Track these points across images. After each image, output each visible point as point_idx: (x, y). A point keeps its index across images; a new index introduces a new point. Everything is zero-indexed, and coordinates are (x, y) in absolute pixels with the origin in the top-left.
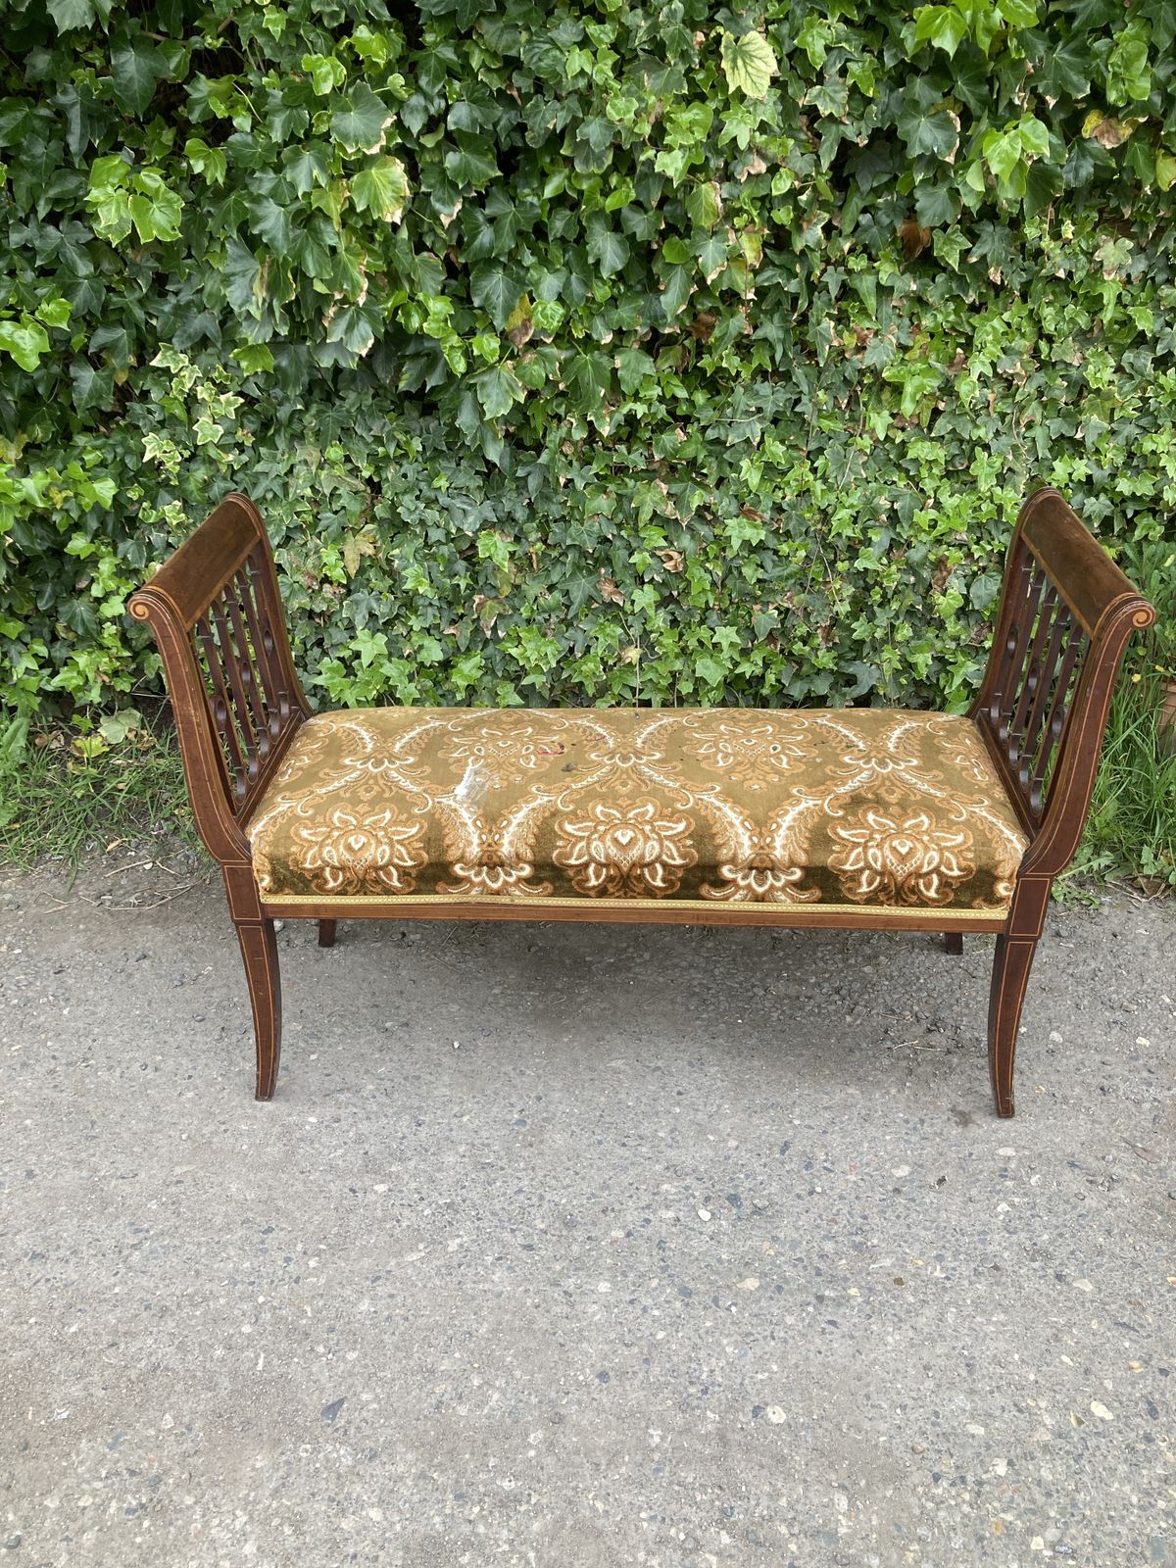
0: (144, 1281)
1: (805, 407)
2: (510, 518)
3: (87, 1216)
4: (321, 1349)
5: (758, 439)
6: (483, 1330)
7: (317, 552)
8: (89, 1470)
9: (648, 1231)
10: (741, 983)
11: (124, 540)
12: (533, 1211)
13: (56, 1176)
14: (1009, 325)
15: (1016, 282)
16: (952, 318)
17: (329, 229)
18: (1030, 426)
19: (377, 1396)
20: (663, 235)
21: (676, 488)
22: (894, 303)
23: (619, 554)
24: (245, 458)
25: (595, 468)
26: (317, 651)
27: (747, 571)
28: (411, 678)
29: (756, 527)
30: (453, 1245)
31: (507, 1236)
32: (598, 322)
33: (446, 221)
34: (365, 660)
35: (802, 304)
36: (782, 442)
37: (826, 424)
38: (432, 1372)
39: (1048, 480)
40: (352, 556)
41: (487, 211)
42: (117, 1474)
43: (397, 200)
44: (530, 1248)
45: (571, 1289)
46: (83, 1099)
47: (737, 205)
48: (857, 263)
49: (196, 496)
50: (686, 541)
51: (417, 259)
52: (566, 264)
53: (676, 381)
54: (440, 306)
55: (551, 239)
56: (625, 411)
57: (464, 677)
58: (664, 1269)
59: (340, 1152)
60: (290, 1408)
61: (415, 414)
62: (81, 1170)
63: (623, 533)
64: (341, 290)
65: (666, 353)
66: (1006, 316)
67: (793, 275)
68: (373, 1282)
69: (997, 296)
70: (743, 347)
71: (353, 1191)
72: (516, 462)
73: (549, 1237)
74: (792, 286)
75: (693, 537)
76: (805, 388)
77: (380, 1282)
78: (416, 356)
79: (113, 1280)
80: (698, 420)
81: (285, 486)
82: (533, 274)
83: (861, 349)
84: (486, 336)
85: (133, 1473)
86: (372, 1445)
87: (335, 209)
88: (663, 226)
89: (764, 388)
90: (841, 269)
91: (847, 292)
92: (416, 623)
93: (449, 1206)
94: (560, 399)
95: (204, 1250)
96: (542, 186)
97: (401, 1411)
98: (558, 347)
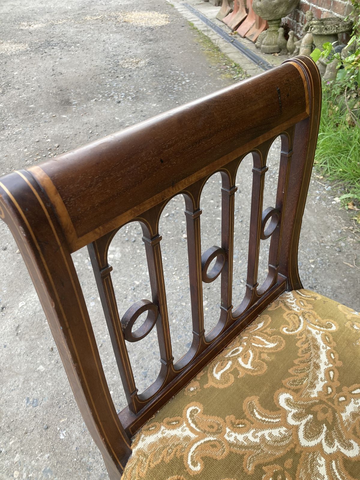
8: (33, 467)
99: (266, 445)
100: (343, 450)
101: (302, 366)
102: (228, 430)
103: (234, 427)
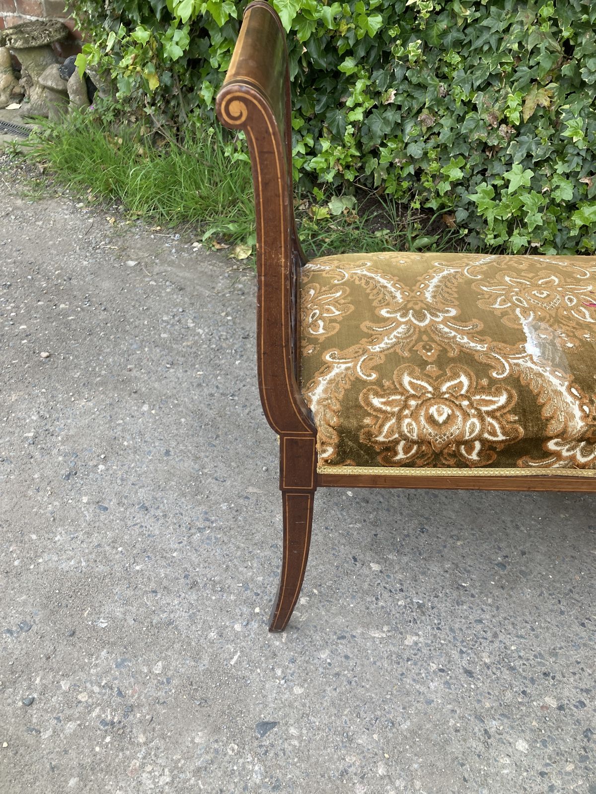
0: (194, 557)
3: (184, 495)
4: (279, 672)
6: (404, 727)
7: (506, 97)
8: (97, 675)
9: (580, 714)
11: (378, 69)
12: (485, 643)
13: (181, 460)
19: (301, 735)
24: (478, 15)
26: (480, 177)
28: (541, 210)
30: (410, 640)
31: (455, 654)
34: (511, 189)
38: (351, 740)
40: (530, 104)
42: (111, 688)
44: (469, 673)
45: (492, 731)
46: (220, 419)
49: (434, 41)
57: (582, 217)
58: (583, 759)
59: (358, 525)
60: (238, 707)
62: (195, 463)
68: (339, 638)
71: (355, 559)
73: (490, 672)
77: (343, 641)
79: (176, 546)
81: (500, 40)
85: (120, 693)
86: (280, 776)
92: (560, 168)
93: (420, 606)
95: (239, 553)
97: (313, 760)
99: (402, 339)
100: (446, 315)
101: (375, 292)
102: (370, 347)
103: (371, 343)
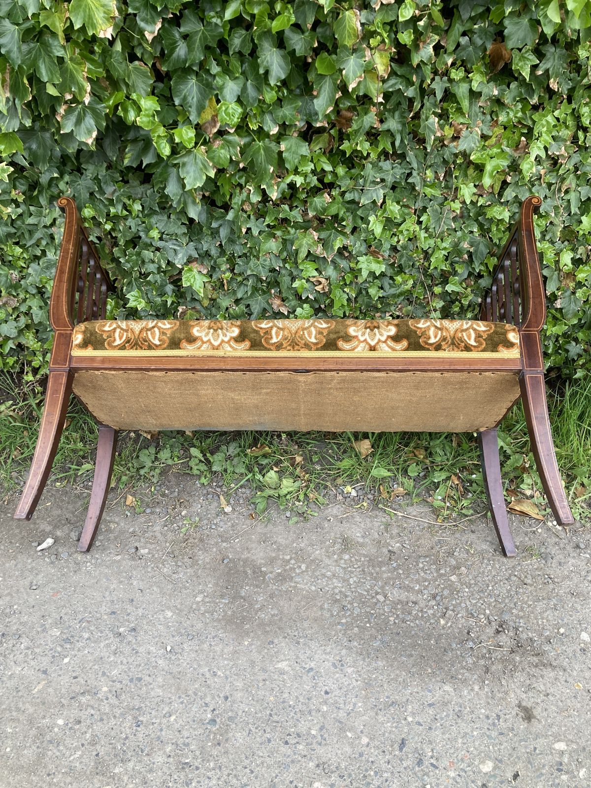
1: (415, 179)
2: (207, 254)
5: (381, 201)
10: (368, 591)
14: (558, 119)
15: (564, 90)
16: (520, 114)
17: (56, 43)
18: (567, 192)
20: (316, 52)
21: (324, 235)
22: (480, 104)
23: (285, 280)
25: (268, 220)
27: (372, 291)
29: (379, 262)
32: (268, 118)
33: (149, 37)
35: (417, 105)
36: (398, 203)
37: (429, 191)
39: (577, 229)
41: (182, 30)
43: (107, 20)
47: (372, 28)
48: (457, 74)
50: (330, 271)
51: (131, 66)
52: (243, 73)
53: (324, 159)
54: (149, 104)
55: (231, 53)
56: (288, 181)
61: (137, 183)
63: (287, 265)
64: (71, 92)
65: (317, 139)
66: (556, 113)
67: (410, 83)
69: (550, 98)
70: (372, 136)
72: (211, 217)
74: (410, 92)
75: (335, 268)
76: (415, 165)
78: (135, 141)
80: (340, 187)
82: (219, 81)
83: (456, 138)
84: (185, 128)
87: (59, 27)
88: (316, 45)
89: (386, 165)
90: (445, 78)
91: (448, 96)
94: (241, 173)
96: (224, 9)
98: (239, 135)
